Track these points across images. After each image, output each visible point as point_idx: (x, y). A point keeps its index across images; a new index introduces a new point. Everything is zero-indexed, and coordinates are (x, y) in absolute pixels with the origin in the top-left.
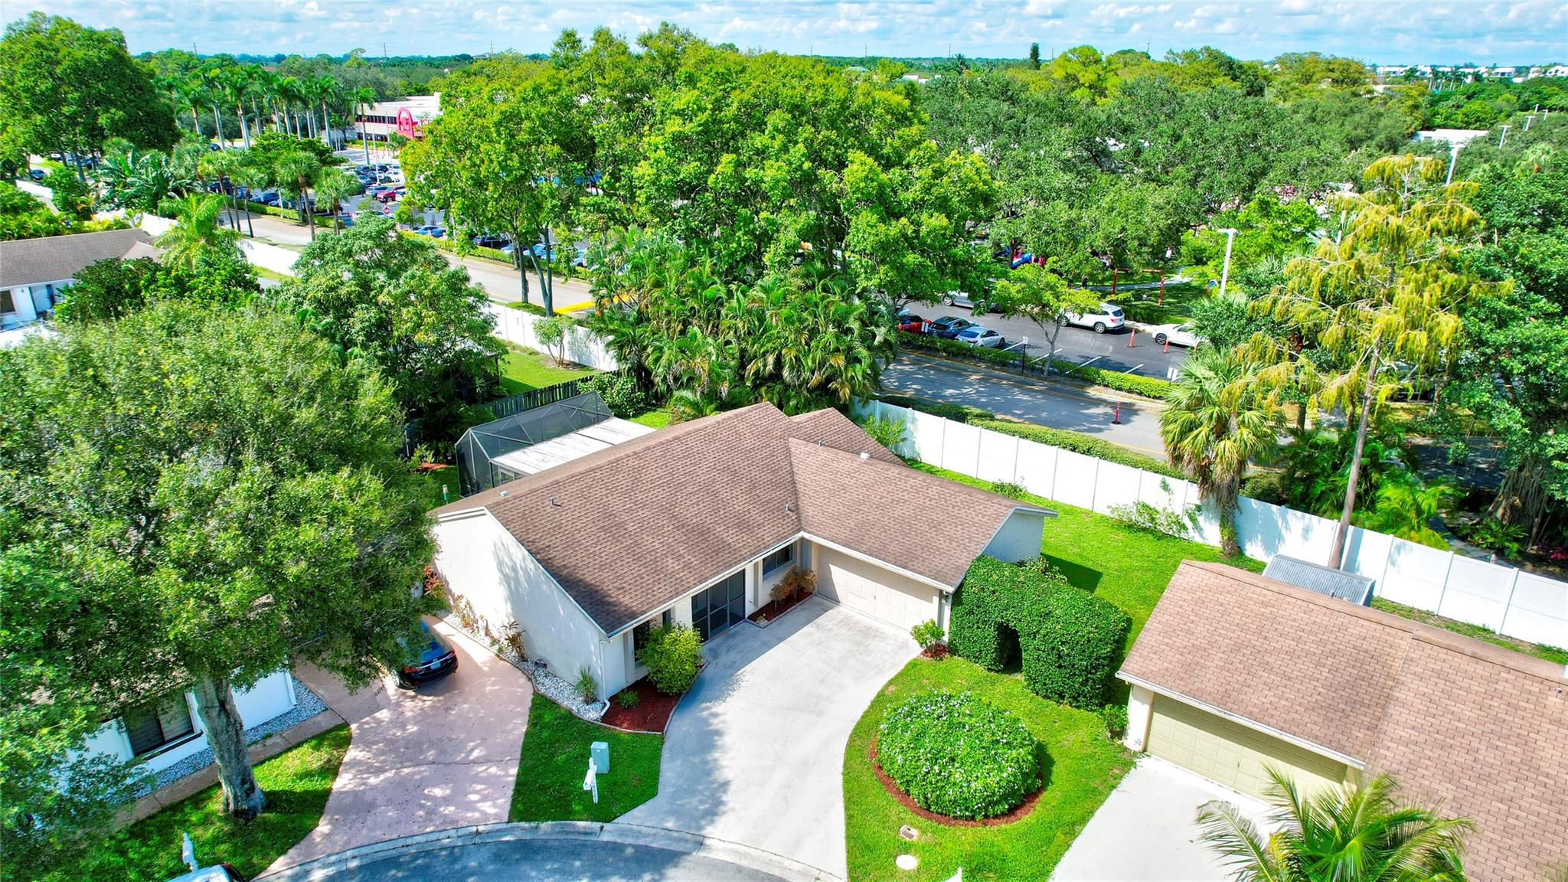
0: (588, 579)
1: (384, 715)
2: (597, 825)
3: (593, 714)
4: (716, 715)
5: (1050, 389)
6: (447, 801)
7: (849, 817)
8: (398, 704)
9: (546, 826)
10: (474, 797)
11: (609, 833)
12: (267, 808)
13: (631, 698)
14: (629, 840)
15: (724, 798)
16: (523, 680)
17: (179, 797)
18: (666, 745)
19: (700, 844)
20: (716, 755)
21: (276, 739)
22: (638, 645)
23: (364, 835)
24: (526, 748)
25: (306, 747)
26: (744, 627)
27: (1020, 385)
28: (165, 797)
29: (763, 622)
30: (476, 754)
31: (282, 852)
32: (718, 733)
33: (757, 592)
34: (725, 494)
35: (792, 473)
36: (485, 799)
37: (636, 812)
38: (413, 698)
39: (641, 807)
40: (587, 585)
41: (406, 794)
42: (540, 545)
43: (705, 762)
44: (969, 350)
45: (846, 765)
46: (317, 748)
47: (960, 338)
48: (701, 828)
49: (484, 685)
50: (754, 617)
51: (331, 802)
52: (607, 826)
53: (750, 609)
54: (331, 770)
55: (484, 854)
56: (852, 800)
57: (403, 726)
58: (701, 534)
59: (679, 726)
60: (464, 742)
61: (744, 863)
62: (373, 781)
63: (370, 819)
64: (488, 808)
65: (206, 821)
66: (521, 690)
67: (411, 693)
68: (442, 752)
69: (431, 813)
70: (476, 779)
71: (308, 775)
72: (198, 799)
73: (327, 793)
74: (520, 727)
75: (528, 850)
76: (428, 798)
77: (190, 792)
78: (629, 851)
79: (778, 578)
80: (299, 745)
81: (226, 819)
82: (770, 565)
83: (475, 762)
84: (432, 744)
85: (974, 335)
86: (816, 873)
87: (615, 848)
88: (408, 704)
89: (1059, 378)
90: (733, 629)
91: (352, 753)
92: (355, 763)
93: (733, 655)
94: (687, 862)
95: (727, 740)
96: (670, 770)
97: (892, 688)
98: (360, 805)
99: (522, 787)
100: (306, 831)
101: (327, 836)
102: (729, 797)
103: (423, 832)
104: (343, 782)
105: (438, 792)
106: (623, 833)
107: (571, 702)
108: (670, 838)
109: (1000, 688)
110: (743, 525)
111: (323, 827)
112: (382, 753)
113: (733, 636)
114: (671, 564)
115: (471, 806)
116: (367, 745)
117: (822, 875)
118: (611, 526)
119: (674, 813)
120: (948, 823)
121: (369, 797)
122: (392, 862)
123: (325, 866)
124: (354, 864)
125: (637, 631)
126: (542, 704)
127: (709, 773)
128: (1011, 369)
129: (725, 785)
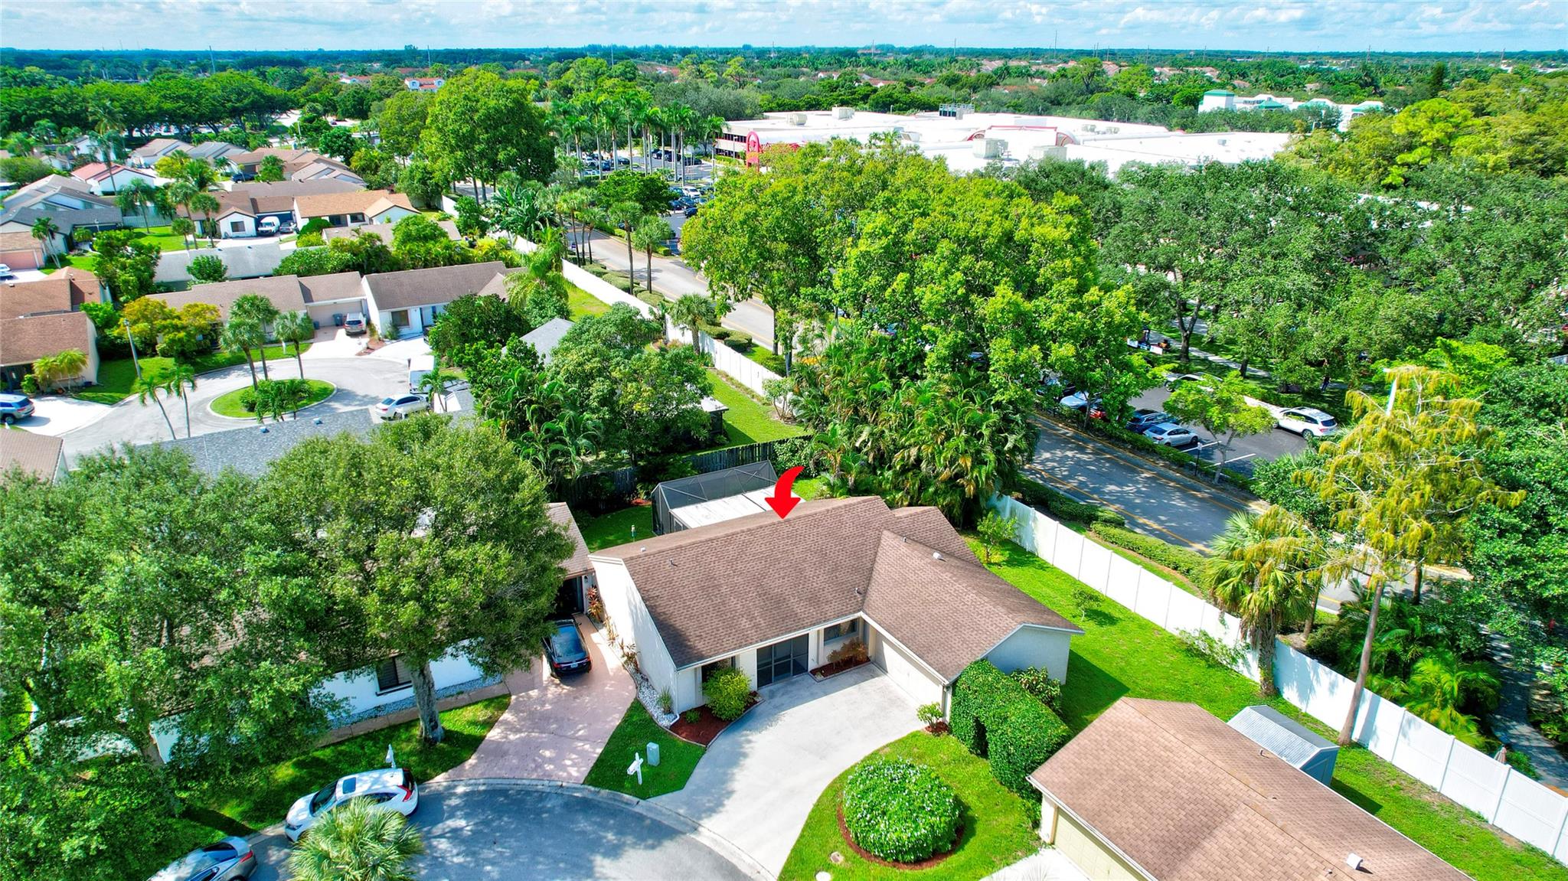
0: (678, 625)
1: (534, 693)
2: (636, 800)
3: (666, 722)
4: (749, 742)
5: (1214, 498)
6: (550, 761)
7: (802, 836)
8: (546, 688)
9: (604, 792)
10: (568, 762)
11: (641, 807)
12: (444, 740)
13: (693, 716)
14: (650, 815)
15: (726, 802)
16: (632, 687)
17: (401, 721)
18: (706, 756)
19: (695, 829)
20: (735, 771)
21: (465, 696)
22: (705, 679)
23: (497, 771)
24: (613, 737)
25: (480, 706)
26: (806, 679)
27: (1184, 490)
28: (394, 720)
29: (819, 677)
30: (581, 733)
31: (445, 770)
32: (745, 755)
33: (818, 654)
34: (809, 573)
35: (874, 561)
36: (574, 765)
37: (664, 797)
38: (557, 685)
39: (670, 795)
40: (675, 629)
41: (529, 749)
42: (652, 594)
43: (725, 774)
44: (1154, 446)
45: (819, 801)
46: (486, 707)
47: (1147, 433)
48: (700, 818)
49: (605, 685)
50: (814, 672)
51: (482, 746)
52: (642, 802)
53: (812, 665)
54: (489, 724)
55: (560, 801)
56: (812, 825)
57: (543, 704)
58: (779, 601)
59: (721, 744)
60: (576, 724)
61: (716, 849)
62: (512, 737)
63: (501, 762)
64: (574, 772)
65: (409, 740)
66: (628, 693)
67: (557, 681)
68: (560, 727)
69: (538, 766)
70: (574, 751)
71: (474, 723)
72: (410, 724)
73: (482, 739)
74: (616, 720)
75: (586, 806)
76: (540, 756)
77: (407, 719)
78: (648, 822)
79: (837, 646)
80: (476, 703)
81: (419, 741)
82: (831, 633)
83: (579, 739)
84: (556, 721)
85: (1162, 432)
86: (759, 868)
87: (640, 818)
88: (552, 689)
89: (1228, 487)
90: (795, 678)
91: (507, 716)
92: (506, 722)
93: (785, 699)
94: (680, 839)
95: (747, 762)
96: (701, 773)
97: (887, 750)
98: (500, 751)
99: (600, 762)
100: (463, 761)
101: (473, 766)
102: (730, 804)
103: (528, 778)
104: (494, 734)
105: (548, 754)
106: (650, 809)
107: (655, 711)
108: (678, 820)
109: (970, 768)
110: (814, 600)
111: (472, 760)
112: (524, 719)
113: (793, 684)
114: (744, 623)
115: (564, 768)
116: (517, 712)
117: (763, 871)
118: (709, 586)
119: (687, 803)
120: (869, 858)
121: (505, 747)
122: (504, 792)
123: (466, 785)
124: (482, 788)
125: (704, 668)
126: (637, 707)
127: (724, 782)
128: (1187, 472)
129: (730, 793)
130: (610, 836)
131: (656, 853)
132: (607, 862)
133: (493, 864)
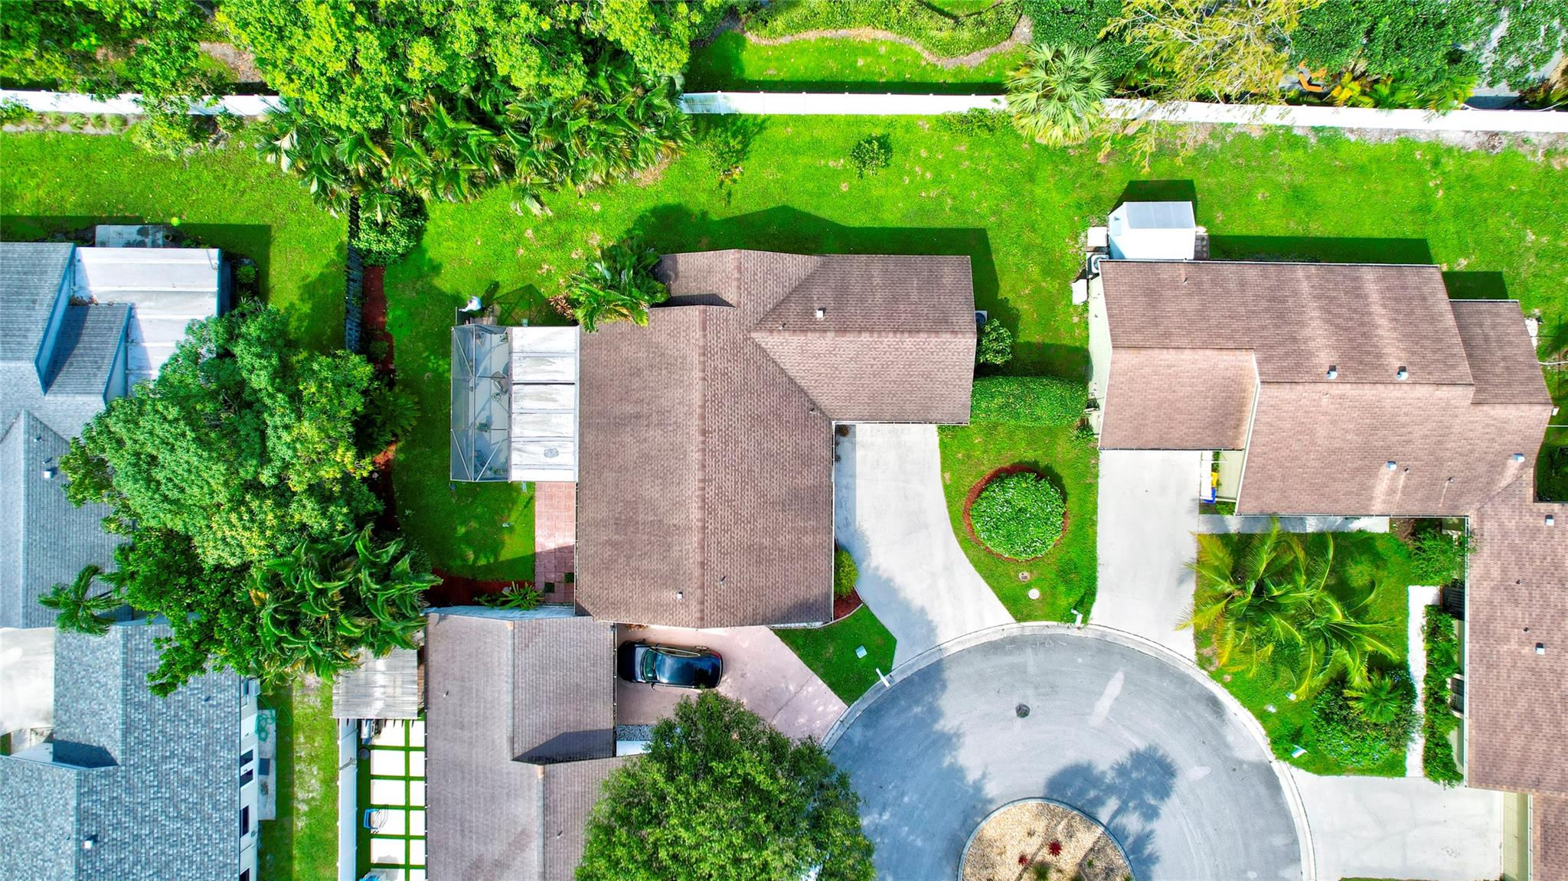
2: (887, 676)
4: (875, 568)
6: (811, 720)
7: (993, 588)
9: (866, 695)
10: (820, 709)
11: (897, 676)
14: (909, 673)
15: (930, 618)
18: (871, 607)
19: (942, 650)
20: (901, 594)
24: (810, 666)
30: (791, 688)
32: (889, 579)
35: (783, 371)
36: (825, 705)
37: (897, 656)
39: (899, 653)
43: (900, 604)
45: (968, 557)
48: (933, 642)
52: (892, 672)
55: (857, 729)
56: (987, 576)
59: (866, 592)
60: (779, 688)
61: (967, 646)
64: (832, 708)
70: (809, 700)
74: (790, 656)
75: (872, 714)
76: (801, 726)
78: (915, 678)
83: (797, 692)
84: (765, 701)
86: (1001, 628)
87: (908, 682)
94: (945, 664)
95: (898, 582)
96: (889, 622)
97: (946, 476)
99: (833, 686)
102: (934, 615)
105: (802, 720)
106: (902, 672)
108: (925, 658)
114: (807, 541)
115: (824, 714)
117: (1004, 627)
118: (758, 555)
119: (914, 644)
126: (784, 634)
127: (908, 609)
129: (922, 610)
130: (917, 710)
131: (951, 687)
132: (942, 722)
133: (903, 795)
